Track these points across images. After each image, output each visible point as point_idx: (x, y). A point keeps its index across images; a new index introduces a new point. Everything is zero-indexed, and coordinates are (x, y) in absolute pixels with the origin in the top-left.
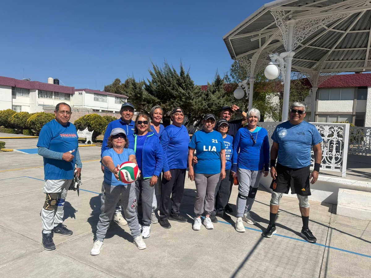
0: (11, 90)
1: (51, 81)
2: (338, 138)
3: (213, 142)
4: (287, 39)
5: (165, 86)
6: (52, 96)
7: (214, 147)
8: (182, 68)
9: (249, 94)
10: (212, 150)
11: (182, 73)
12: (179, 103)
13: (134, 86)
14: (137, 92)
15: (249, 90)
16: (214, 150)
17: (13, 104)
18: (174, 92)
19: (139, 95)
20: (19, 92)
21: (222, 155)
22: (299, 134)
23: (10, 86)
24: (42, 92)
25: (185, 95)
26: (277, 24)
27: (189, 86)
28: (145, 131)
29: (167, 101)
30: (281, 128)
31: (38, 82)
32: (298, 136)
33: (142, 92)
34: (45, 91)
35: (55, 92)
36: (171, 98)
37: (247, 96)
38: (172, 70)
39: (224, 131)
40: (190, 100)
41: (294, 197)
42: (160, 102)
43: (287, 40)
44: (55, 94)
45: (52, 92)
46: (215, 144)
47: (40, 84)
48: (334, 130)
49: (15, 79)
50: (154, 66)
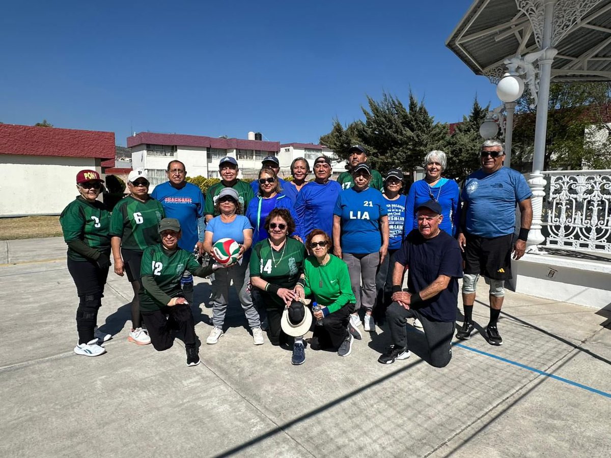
0: (206, 152)
1: (251, 136)
2: (602, 196)
3: (365, 205)
4: (542, 28)
5: (383, 128)
6: (253, 156)
7: (366, 213)
8: (411, 98)
9: (505, 129)
10: (363, 218)
11: (412, 106)
12: (405, 153)
13: (339, 133)
14: (343, 140)
15: (505, 122)
16: (366, 217)
17: (209, 170)
18: (398, 136)
19: (346, 145)
20: (215, 155)
21: (383, 225)
22: (493, 186)
23: (205, 147)
24: (241, 151)
25: (413, 140)
26: (518, 6)
27: (421, 125)
28: (272, 192)
29: (388, 151)
30: (470, 179)
31: (235, 139)
32: (492, 189)
33: (351, 140)
34: (244, 150)
35: (256, 151)
36: (393, 146)
37: (502, 133)
38: (397, 103)
39: (394, 190)
40: (421, 146)
41: (550, 298)
42: (376, 153)
43: (541, 30)
44: (256, 153)
45: (253, 150)
46: (368, 209)
47: (238, 141)
48: (595, 183)
49: (209, 138)
50: (369, 100)
